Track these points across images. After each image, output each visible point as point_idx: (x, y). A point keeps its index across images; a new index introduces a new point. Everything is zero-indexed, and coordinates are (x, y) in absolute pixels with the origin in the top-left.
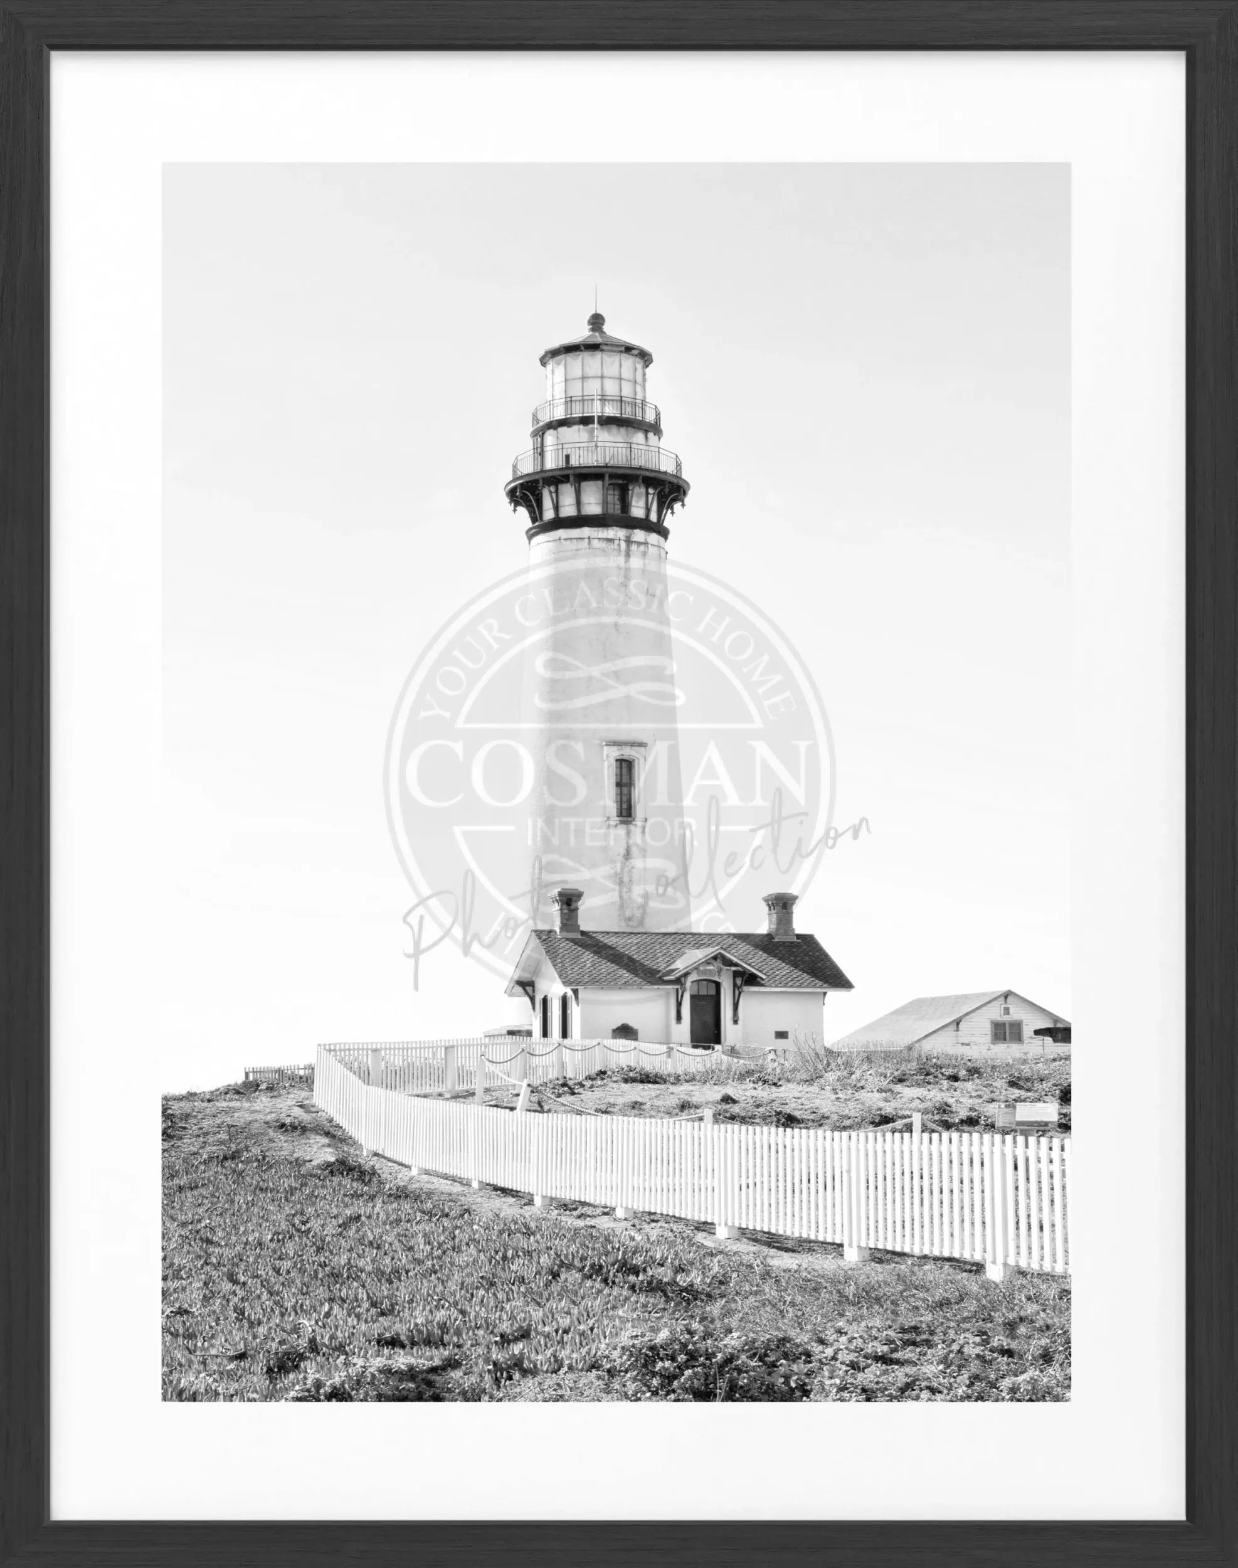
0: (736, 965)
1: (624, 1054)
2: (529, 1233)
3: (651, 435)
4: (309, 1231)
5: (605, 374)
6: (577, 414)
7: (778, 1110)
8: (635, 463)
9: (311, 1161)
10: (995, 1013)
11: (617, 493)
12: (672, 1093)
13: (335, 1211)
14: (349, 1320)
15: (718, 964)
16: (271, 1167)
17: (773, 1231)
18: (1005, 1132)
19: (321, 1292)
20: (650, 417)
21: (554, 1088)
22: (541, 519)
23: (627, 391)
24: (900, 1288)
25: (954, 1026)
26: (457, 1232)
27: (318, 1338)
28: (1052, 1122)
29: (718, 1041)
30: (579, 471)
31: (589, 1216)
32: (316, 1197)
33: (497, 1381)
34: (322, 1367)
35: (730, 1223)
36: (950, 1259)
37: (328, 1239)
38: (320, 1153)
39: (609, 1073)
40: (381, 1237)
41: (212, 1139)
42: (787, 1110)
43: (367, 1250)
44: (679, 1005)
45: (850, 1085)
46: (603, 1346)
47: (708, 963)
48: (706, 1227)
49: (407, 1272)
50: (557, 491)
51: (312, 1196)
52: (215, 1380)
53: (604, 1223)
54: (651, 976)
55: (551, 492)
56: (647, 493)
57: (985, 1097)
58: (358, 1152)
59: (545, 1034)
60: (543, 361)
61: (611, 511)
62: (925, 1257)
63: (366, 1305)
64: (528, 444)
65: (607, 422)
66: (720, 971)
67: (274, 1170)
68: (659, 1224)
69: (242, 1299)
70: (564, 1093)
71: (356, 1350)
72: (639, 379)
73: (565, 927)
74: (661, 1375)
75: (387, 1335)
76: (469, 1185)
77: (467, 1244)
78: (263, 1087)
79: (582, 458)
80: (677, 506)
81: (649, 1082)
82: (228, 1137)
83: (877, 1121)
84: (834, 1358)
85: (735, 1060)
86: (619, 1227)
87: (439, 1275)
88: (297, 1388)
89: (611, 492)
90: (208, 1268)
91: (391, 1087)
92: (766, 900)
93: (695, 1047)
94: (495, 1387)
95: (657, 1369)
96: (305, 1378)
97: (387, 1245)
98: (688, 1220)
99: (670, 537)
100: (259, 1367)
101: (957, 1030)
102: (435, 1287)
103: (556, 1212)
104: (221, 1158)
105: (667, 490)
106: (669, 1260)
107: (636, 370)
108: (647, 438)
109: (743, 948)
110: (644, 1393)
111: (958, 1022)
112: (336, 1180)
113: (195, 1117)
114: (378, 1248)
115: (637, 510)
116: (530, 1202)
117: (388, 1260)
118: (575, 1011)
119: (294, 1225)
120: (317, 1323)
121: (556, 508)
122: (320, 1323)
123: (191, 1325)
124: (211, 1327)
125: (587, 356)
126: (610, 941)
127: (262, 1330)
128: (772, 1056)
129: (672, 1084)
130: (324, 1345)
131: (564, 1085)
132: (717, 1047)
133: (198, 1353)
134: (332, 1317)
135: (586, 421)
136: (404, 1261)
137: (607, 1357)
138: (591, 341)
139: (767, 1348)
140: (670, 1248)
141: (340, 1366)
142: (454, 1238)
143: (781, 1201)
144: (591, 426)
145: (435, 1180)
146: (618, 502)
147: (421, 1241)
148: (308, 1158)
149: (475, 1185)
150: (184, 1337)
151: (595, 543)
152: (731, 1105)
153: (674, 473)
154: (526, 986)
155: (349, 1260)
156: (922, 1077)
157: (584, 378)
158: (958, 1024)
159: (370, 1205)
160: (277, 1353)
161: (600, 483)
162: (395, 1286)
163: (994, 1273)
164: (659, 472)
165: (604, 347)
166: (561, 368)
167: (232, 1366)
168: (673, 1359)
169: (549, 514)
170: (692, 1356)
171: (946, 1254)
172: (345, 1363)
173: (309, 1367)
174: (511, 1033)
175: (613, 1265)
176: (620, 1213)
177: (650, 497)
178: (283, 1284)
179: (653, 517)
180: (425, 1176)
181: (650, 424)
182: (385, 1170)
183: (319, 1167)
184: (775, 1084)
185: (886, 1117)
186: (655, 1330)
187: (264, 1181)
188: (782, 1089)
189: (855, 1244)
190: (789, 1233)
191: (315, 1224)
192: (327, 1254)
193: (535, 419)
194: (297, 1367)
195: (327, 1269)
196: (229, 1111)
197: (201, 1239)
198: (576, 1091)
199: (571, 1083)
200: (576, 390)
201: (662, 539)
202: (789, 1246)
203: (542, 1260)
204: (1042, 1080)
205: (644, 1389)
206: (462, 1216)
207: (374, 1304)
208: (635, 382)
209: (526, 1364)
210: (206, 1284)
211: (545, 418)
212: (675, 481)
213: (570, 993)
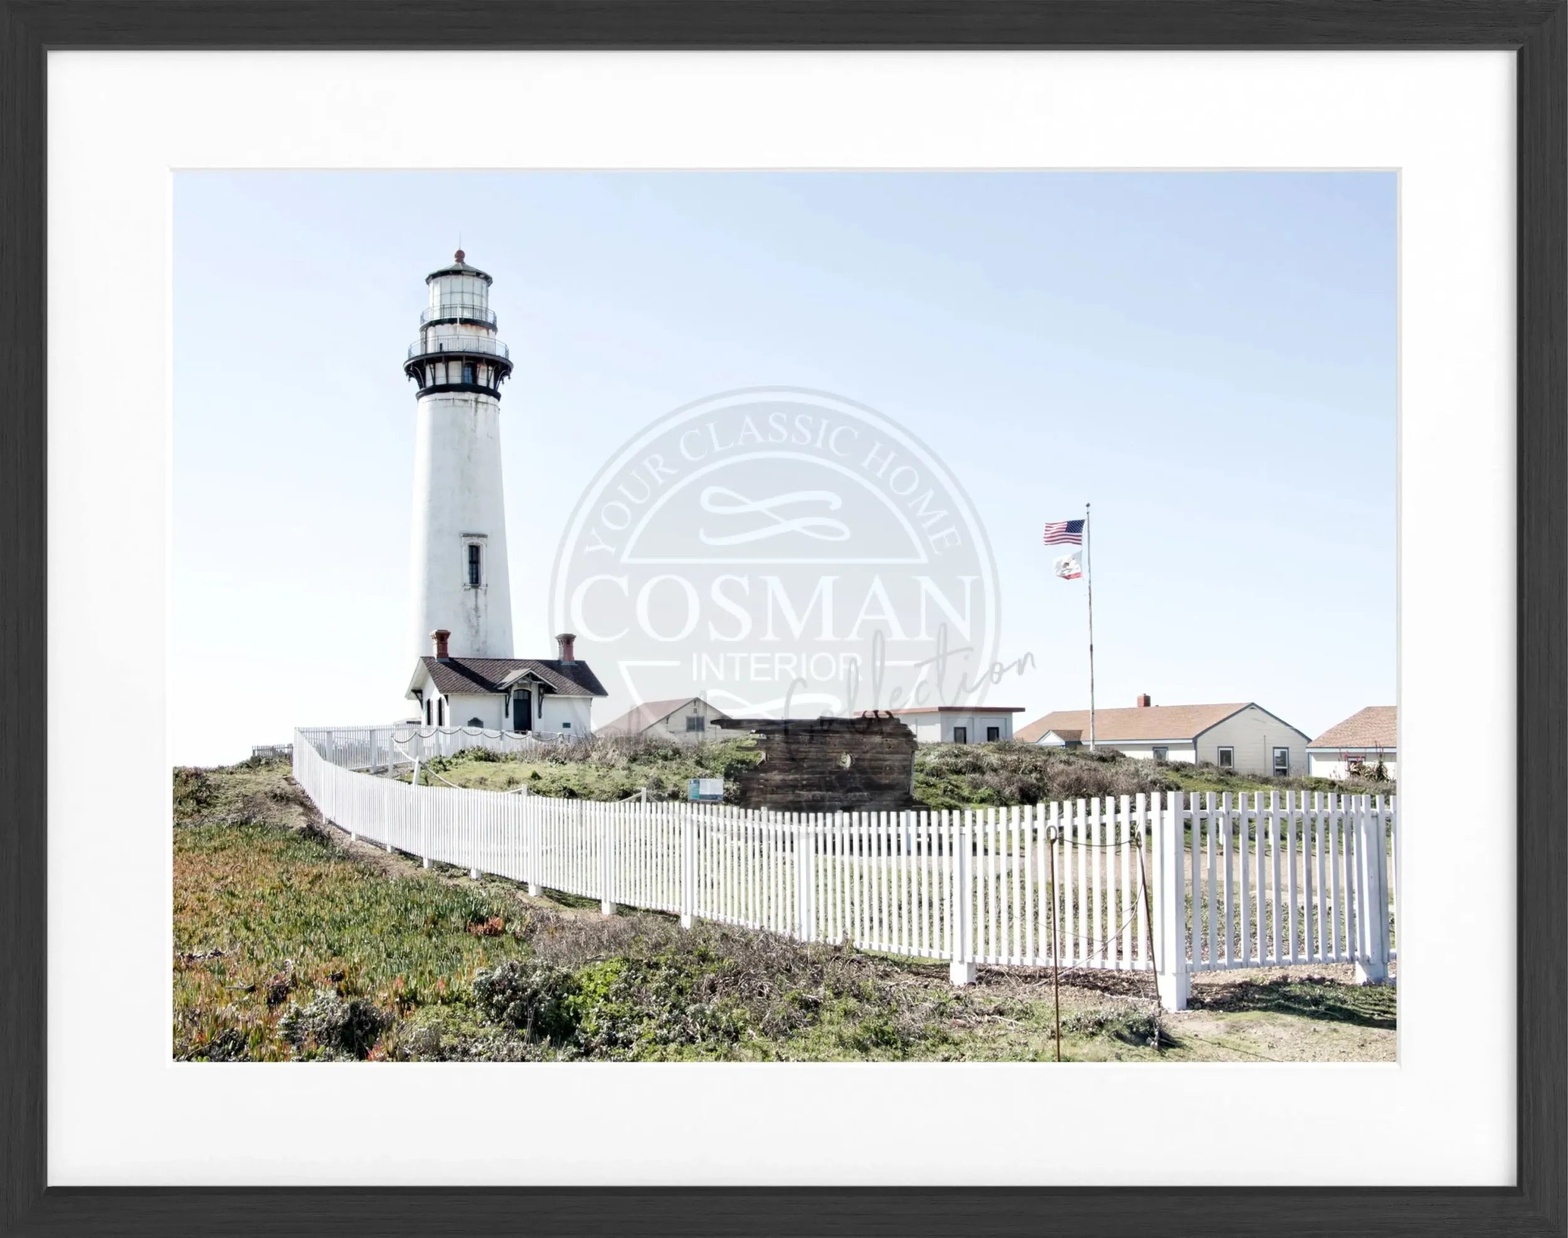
0: (540, 680)
1: (476, 739)
2: (421, 889)
3: (491, 331)
4: (291, 886)
5: (465, 291)
6: (447, 317)
7: (565, 785)
8: (482, 350)
9: (292, 827)
10: (689, 712)
11: (470, 369)
12: (503, 770)
13: (307, 870)
14: (315, 959)
15: (530, 679)
16: (268, 832)
17: (562, 890)
18: (693, 802)
19: (299, 937)
20: (490, 320)
21: (434, 765)
22: (425, 386)
23: (477, 303)
24: (633, 934)
25: (665, 721)
26: (378, 887)
27: (297, 974)
28: (719, 796)
29: (530, 729)
30: (447, 354)
31: (455, 876)
32: (296, 858)
33: (402, 1011)
34: (300, 998)
35: (537, 883)
36: (662, 912)
37: (303, 893)
38: (297, 820)
39: (466, 752)
40: (334, 892)
41: (233, 808)
42: (570, 785)
43: (326, 902)
44: (507, 705)
45: (606, 763)
46: (463, 982)
47: (523, 678)
48: (522, 886)
49: (349, 921)
50: (434, 368)
51: (293, 857)
52: (237, 1009)
53: (463, 882)
54: (491, 687)
55: (431, 368)
56: (488, 370)
57: (683, 775)
58: (320, 820)
59: (429, 722)
60: (428, 281)
61: (466, 381)
62: (647, 911)
63: (325, 947)
64: (418, 336)
65: (465, 322)
66: (531, 684)
67: (270, 835)
68: (496, 883)
69: (253, 943)
70: (441, 769)
71: (320, 985)
72: (484, 294)
73: (439, 655)
74: (497, 1007)
75: (338, 972)
76: (385, 849)
77: (384, 898)
78: (263, 762)
79: (451, 346)
80: (506, 378)
81: (490, 760)
82: (242, 806)
83: (621, 795)
84: (595, 992)
85: (540, 743)
86: (473, 885)
87: (368, 924)
88: (285, 1015)
89: (466, 369)
90: (232, 916)
91: (338, 763)
92: (558, 638)
93: (516, 732)
94: (400, 1016)
95: (494, 1002)
96: (290, 1008)
97: (337, 899)
98: (513, 880)
99: (501, 399)
100: (263, 998)
101: (667, 723)
102: (365, 933)
103: (436, 872)
104: (239, 823)
105: (499, 368)
106: (502, 912)
107: (482, 288)
108: (488, 333)
109: (543, 668)
110: (486, 1021)
111: (667, 718)
112: (307, 843)
113: (223, 787)
114: (332, 901)
115: (482, 382)
116: (421, 865)
117: (338, 912)
118: (446, 709)
119: (282, 881)
120: (296, 962)
121: (434, 379)
122: (298, 962)
123: (223, 964)
124: (234, 966)
125: (453, 277)
126: (467, 664)
127: (264, 967)
128: (560, 739)
129: (504, 762)
130: (300, 979)
131: (440, 762)
132: (529, 732)
133: (227, 986)
134: (305, 957)
135: (452, 321)
136: (347, 913)
137: (465, 991)
138: (457, 268)
139: (557, 984)
140: (502, 902)
141: (310, 997)
142: (377, 893)
143: (566, 863)
144: (455, 325)
145: (365, 845)
146: (470, 376)
147: (358, 895)
148: (290, 825)
149: (389, 850)
150: (219, 974)
151: (457, 402)
152: (537, 781)
153: (504, 356)
154: (418, 692)
155: (315, 910)
156: (647, 757)
157: (451, 293)
158: (668, 719)
159: (328, 865)
160: (273, 987)
161: (460, 363)
162: (342, 932)
163: (686, 922)
164: (495, 356)
165: (464, 273)
166: (438, 285)
167: (247, 998)
168: (503, 992)
169: (429, 383)
170: (515, 990)
171: (659, 908)
172: (313, 996)
173: (292, 998)
174: (409, 722)
175: (469, 916)
176: (473, 875)
177: (490, 372)
178: (277, 931)
179: (492, 386)
180: (360, 842)
181: (490, 324)
182: (337, 835)
183: (297, 832)
184: (563, 763)
185: (626, 792)
186: (493, 968)
187: (265, 843)
188: (567, 767)
189: (608, 900)
190: (570, 892)
191: (295, 881)
192: (302, 906)
193: (422, 319)
194: (284, 999)
195: (303, 918)
196: (244, 782)
197: (228, 892)
198: (447, 768)
199: (444, 761)
200: (447, 302)
201: (496, 400)
202: (571, 902)
203: (428, 911)
204: (714, 759)
205: (487, 1018)
206: (381, 875)
207: (330, 947)
208: (482, 296)
209: (419, 998)
210: (231, 930)
211: (428, 319)
212: (505, 362)
213: (443, 698)
